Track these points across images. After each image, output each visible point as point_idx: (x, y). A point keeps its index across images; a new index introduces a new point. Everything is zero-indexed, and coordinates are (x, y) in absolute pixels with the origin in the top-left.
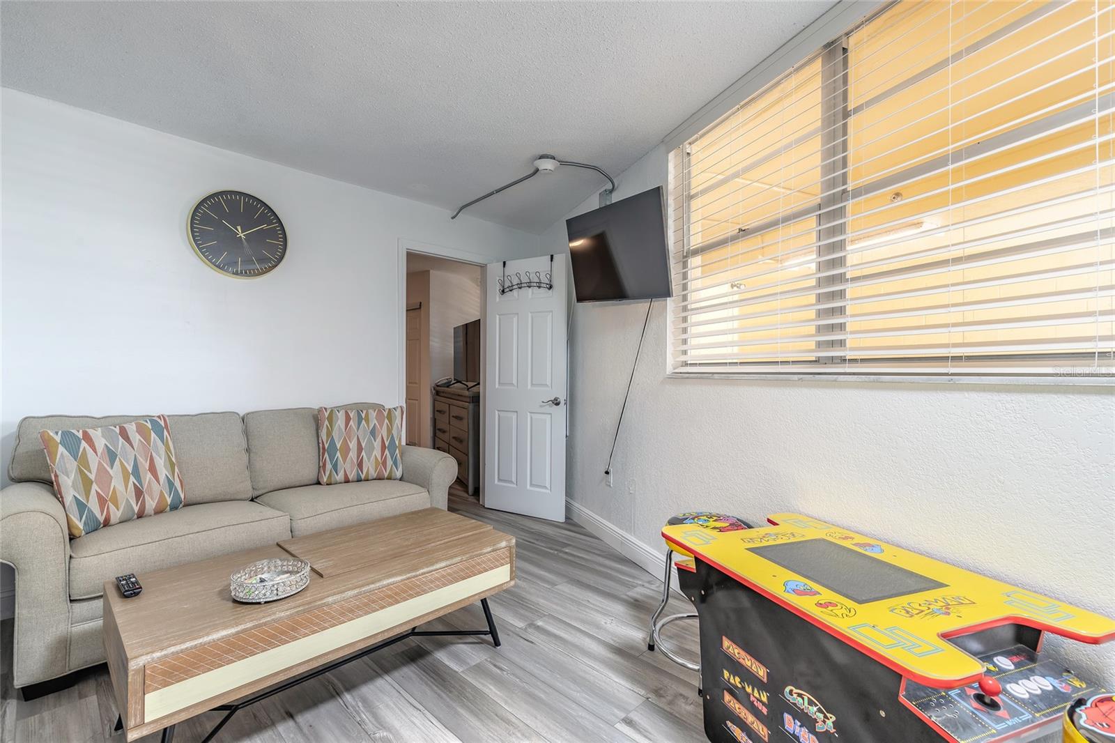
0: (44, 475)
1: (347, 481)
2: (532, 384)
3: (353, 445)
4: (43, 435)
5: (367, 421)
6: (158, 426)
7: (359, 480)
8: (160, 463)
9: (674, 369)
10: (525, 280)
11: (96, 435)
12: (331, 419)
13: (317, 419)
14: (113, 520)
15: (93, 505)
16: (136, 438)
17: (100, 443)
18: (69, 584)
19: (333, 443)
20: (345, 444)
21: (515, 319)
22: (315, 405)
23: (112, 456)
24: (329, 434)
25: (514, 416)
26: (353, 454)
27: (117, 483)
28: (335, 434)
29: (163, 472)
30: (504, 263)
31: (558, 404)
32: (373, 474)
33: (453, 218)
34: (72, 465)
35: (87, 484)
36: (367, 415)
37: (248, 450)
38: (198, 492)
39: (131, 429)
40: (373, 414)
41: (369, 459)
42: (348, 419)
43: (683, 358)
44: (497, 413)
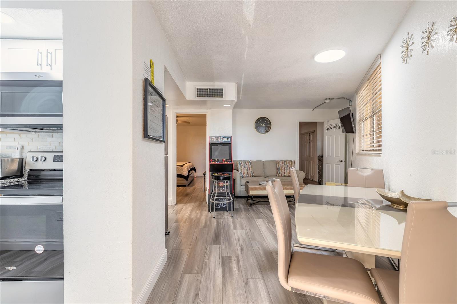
0: (237, 169)
1: (282, 176)
2: (335, 156)
3: (283, 168)
4: (237, 163)
5: (286, 163)
6: (250, 162)
7: (284, 176)
8: (250, 168)
9: (359, 151)
10: (333, 126)
11: (243, 163)
12: (279, 163)
13: (277, 162)
14: (245, 177)
15: (242, 173)
16: (247, 164)
17: (243, 164)
18: (241, 183)
19: (279, 168)
20: (282, 168)
21: (331, 137)
22: (276, 160)
23: (244, 166)
24: (278, 166)
25: (331, 165)
26: (283, 170)
27: (245, 171)
28: (280, 166)
29: (251, 170)
30: (328, 121)
31: (342, 162)
32: (287, 175)
33: (313, 111)
34: (240, 167)
35: (242, 170)
36: (286, 162)
37: (264, 168)
38: (256, 175)
39: (247, 162)
40: (288, 162)
41: (286, 172)
42: (282, 163)
43: (361, 149)
44: (326, 164)
